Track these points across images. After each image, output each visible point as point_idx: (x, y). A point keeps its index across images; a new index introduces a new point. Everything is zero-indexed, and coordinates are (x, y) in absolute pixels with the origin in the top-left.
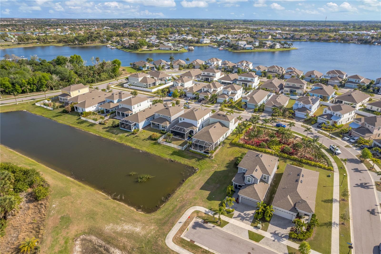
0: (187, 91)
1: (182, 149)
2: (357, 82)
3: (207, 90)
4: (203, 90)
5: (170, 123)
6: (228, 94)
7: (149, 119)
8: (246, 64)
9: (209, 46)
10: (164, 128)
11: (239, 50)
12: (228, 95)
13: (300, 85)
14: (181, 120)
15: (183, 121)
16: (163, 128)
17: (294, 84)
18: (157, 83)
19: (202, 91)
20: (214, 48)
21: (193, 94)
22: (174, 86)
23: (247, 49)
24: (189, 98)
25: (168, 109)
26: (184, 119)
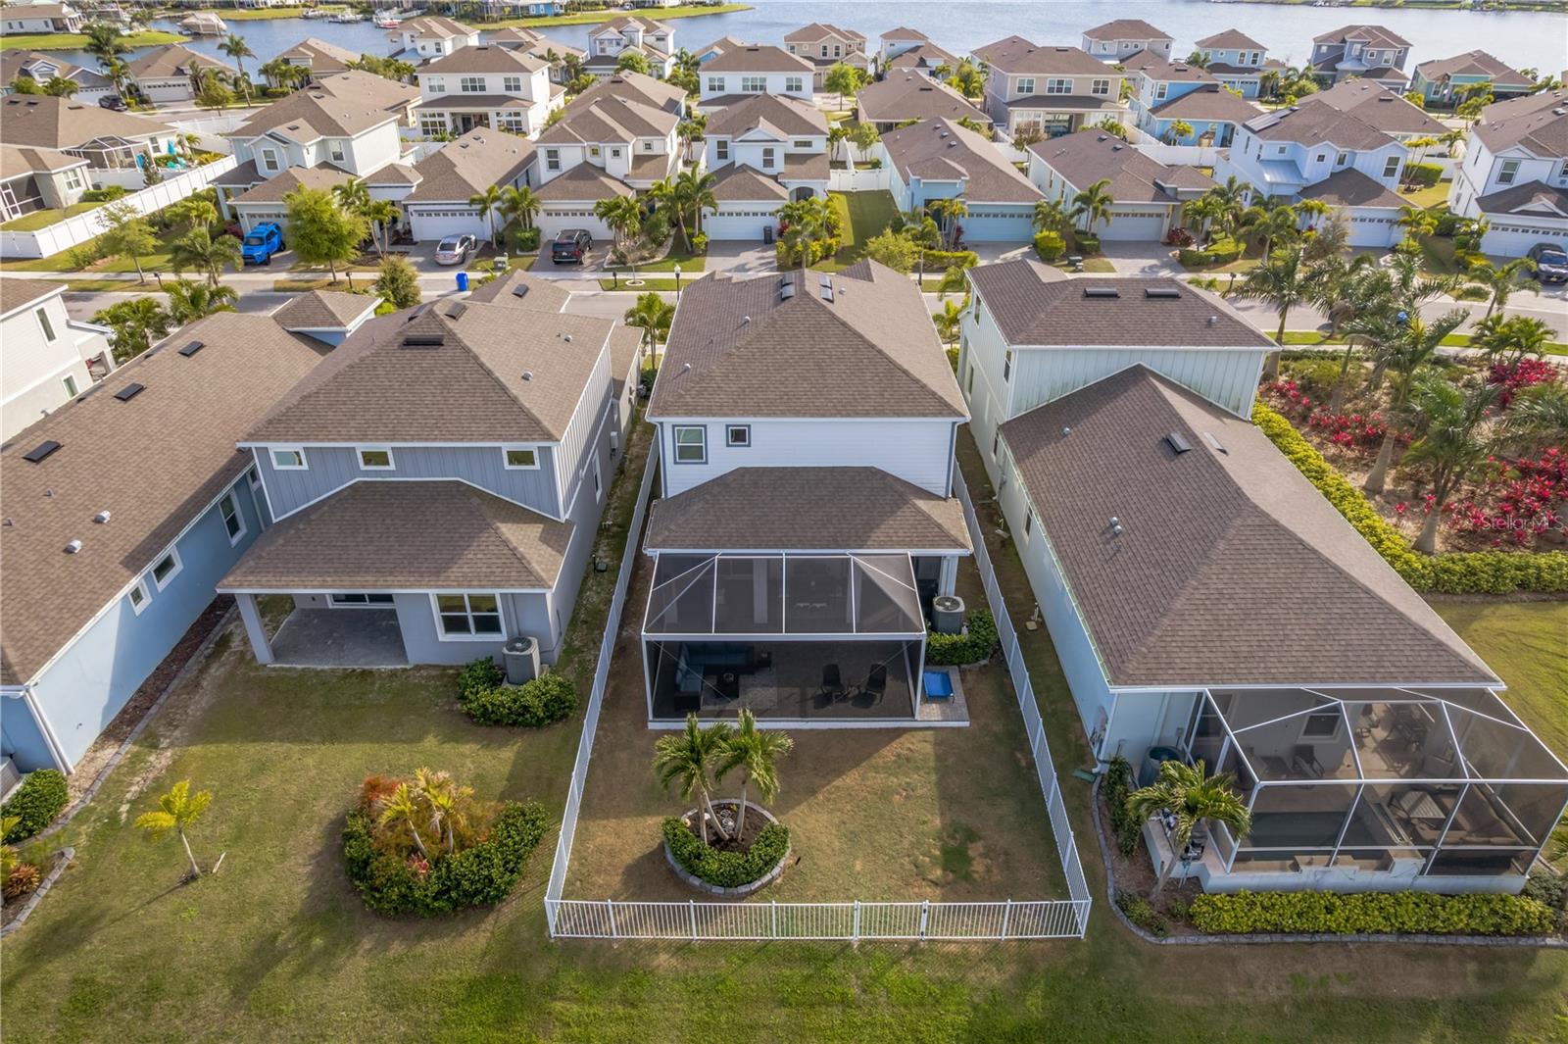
0: (411, 197)
1: (1066, 917)
2: (1247, 63)
3: (586, 162)
4: (554, 165)
5: (554, 532)
6: (768, 163)
7: (170, 549)
8: (647, 31)
9: (306, 18)
10: (489, 624)
11: (496, 22)
12: (769, 171)
13: (1097, 83)
14: (692, 453)
15: (723, 459)
16: (474, 637)
17: (1060, 82)
18: (60, 181)
19: (545, 174)
20: (343, 22)
21: (482, 205)
22: (262, 169)
23: (533, 12)
24: (459, 250)
25: (436, 343)
26: (739, 436)
